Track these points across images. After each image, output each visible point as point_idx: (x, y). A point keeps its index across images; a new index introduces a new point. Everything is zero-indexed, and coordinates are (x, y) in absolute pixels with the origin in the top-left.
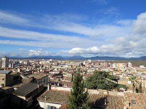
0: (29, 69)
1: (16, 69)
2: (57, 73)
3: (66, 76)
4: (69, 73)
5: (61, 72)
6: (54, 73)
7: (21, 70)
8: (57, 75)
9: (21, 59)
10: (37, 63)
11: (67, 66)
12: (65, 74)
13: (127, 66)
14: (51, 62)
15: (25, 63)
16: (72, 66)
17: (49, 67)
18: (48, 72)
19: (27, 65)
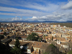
0: (11, 28)
1: (5, 28)
2: (24, 30)
3: (28, 32)
4: (29, 30)
5: (26, 30)
6: (22, 30)
7: (7, 29)
9: (8, 22)
11: (30, 26)
13: (58, 26)
14: (22, 24)
15: (9, 25)
16: (32, 26)
17: (21, 27)
18: (20, 30)
19: (10, 26)
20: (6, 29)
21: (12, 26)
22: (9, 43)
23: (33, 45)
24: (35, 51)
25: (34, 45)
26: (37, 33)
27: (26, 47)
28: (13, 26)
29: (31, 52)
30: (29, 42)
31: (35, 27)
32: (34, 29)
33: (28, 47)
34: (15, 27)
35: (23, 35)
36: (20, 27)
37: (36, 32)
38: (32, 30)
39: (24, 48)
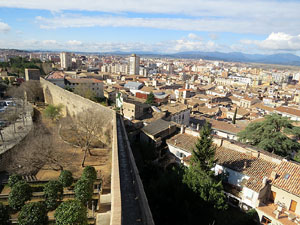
0: (171, 81)
1: (151, 79)
2: (220, 95)
3: (238, 104)
4: (246, 98)
5: (229, 94)
6: (214, 94)
8: (220, 99)
9: (160, 57)
10: (187, 69)
11: (248, 81)
12: (236, 99)
14: (214, 68)
15: (165, 68)
17: (209, 80)
18: (203, 92)
19: (169, 73)
20: (154, 83)
21: (173, 71)
22: (169, 137)
23: (273, 177)
24: (280, 209)
25: (277, 176)
26: (284, 115)
27: (236, 173)
28: (177, 74)
29: (260, 205)
30: (255, 154)
31: (277, 87)
32: (271, 94)
33: (247, 178)
34: (186, 78)
35: (218, 114)
36: (206, 78)
37: (278, 109)
38: (261, 99)
39: (228, 174)
